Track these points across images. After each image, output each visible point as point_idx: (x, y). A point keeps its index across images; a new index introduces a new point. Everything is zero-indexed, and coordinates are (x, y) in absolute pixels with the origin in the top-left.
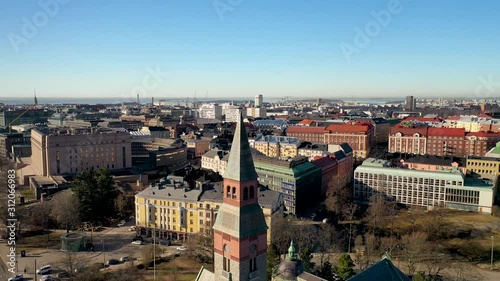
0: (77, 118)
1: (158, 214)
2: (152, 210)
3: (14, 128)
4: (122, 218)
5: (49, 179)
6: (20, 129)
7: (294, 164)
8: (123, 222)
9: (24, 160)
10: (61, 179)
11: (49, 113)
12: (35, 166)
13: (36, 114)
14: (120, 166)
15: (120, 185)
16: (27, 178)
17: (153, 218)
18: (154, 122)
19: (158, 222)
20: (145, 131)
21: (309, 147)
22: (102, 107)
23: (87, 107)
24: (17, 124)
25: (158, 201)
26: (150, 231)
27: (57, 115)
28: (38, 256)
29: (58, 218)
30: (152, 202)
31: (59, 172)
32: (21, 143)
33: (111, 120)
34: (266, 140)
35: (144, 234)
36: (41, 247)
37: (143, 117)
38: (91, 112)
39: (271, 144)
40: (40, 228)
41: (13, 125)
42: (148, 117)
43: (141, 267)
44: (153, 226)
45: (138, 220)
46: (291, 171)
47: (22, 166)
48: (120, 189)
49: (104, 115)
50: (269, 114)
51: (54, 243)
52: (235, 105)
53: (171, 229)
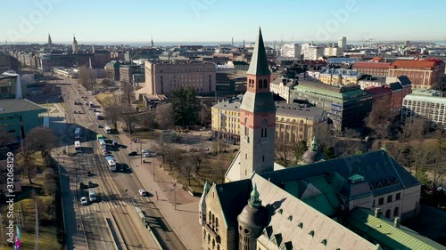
0: (180, 55)
1: (227, 122)
2: (223, 118)
3: (134, 61)
4: (203, 126)
5: (156, 97)
6: (138, 62)
7: (344, 90)
8: (204, 128)
9: (140, 84)
10: (163, 97)
11: (160, 51)
12: (147, 88)
13: (151, 52)
14: (207, 90)
15: (204, 103)
16: (141, 96)
17: (223, 125)
18: (239, 59)
19: (227, 127)
20: (230, 64)
21: (368, 79)
22: (200, 47)
23: (189, 47)
24: (137, 59)
25: (228, 112)
26: (221, 133)
27: (166, 53)
28: (144, 143)
29: (159, 122)
30: (223, 112)
31: (162, 93)
32: (139, 72)
33: (206, 56)
34: (330, 72)
35: (216, 136)
36: (146, 138)
37: (231, 55)
38: (190, 51)
39: (334, 76)
40: (147, 127)
41: (134, 59)
42: (235, 55)
43: (210, 154)
44: (223, 130)
45: (213, 125)
46: (341, 96)
47: (139, 88)
48: (205, 105)
49: (200, 53)
50: (345, 54)
51: (155, 137)
52: (314, 45)
53: (237, 133)
